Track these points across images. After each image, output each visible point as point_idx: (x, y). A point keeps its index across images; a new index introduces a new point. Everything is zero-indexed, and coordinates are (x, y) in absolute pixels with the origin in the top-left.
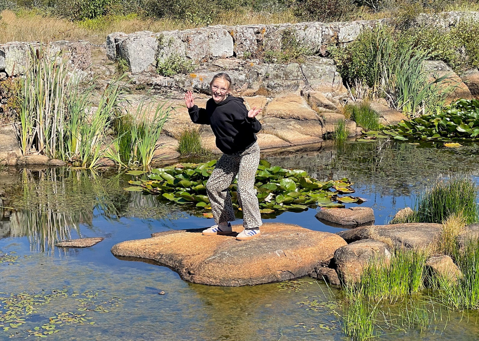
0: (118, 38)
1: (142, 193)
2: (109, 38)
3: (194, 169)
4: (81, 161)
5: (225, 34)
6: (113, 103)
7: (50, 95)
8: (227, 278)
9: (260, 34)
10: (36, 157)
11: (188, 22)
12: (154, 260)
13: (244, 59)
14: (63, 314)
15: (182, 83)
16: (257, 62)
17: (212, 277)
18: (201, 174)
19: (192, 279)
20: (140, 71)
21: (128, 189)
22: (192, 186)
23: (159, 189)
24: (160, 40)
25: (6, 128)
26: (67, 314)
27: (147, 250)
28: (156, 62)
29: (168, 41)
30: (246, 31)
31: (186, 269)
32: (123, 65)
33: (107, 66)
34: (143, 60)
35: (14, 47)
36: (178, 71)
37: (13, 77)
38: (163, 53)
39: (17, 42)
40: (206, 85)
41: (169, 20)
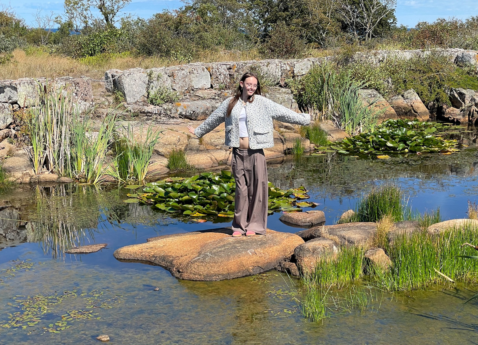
0: (115, 74)
1: (139, 204)
2: (106, 74)
3: (180, 183)
4: (86, 178)
5: (203, 70)
6: (111, 129)
7: (57, 123)
8: (209, 275)
9: (231, 70)
10: (47, 175)
11: (173, 59)
12: (149, 261)
13: (220, 90)
14: (73, 312)
15: (169, 110)
16: (230, 92)
17: (197, 274)
18: (187, 187)
19: (181, 276)
20: (134, 101)
21: (126, 201)
22: (179, 197)
23: (152, 200)
24: (150, 75)
25: (21, 152)
26: (77, 311)
27: (143, 253)
28: (147, 93)
29: (156, 76)
30: (220, 67)
31: (176, 268)
32: (120, 97)
33: (106, 97)
34: (137, 92)
35: (24, 83)
36: (166, 101)
37: (25, 108)
38: (153, 86)
39: (27, 78)
40: (189, 112)
41: (157, 57)
